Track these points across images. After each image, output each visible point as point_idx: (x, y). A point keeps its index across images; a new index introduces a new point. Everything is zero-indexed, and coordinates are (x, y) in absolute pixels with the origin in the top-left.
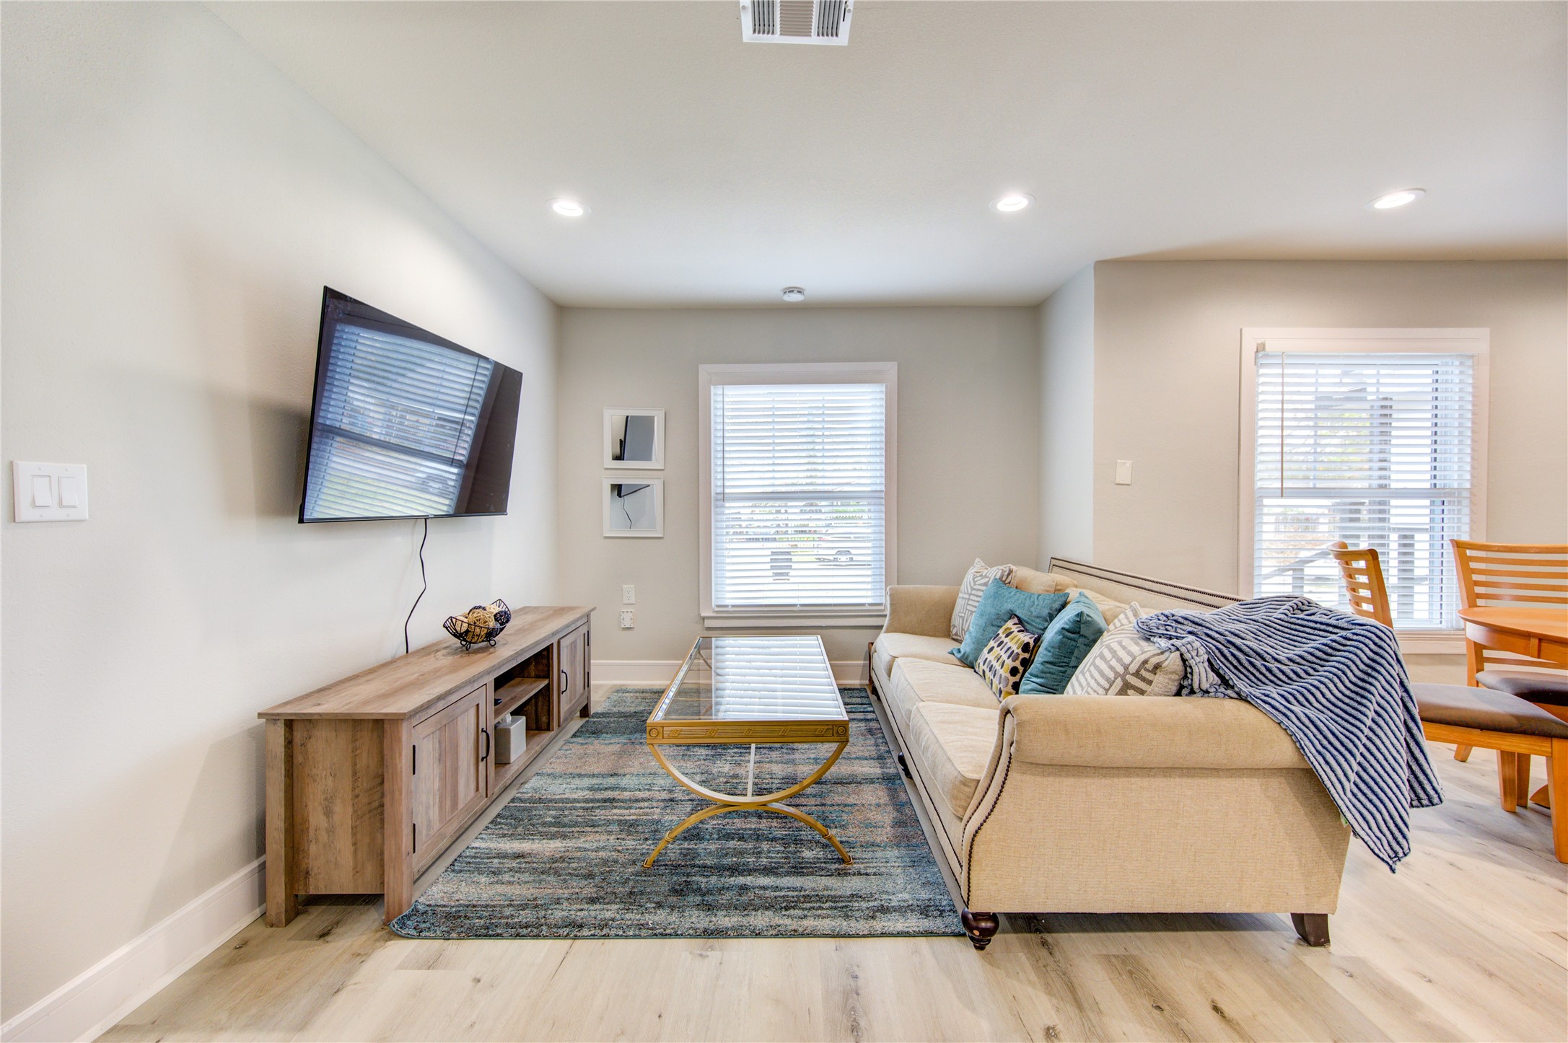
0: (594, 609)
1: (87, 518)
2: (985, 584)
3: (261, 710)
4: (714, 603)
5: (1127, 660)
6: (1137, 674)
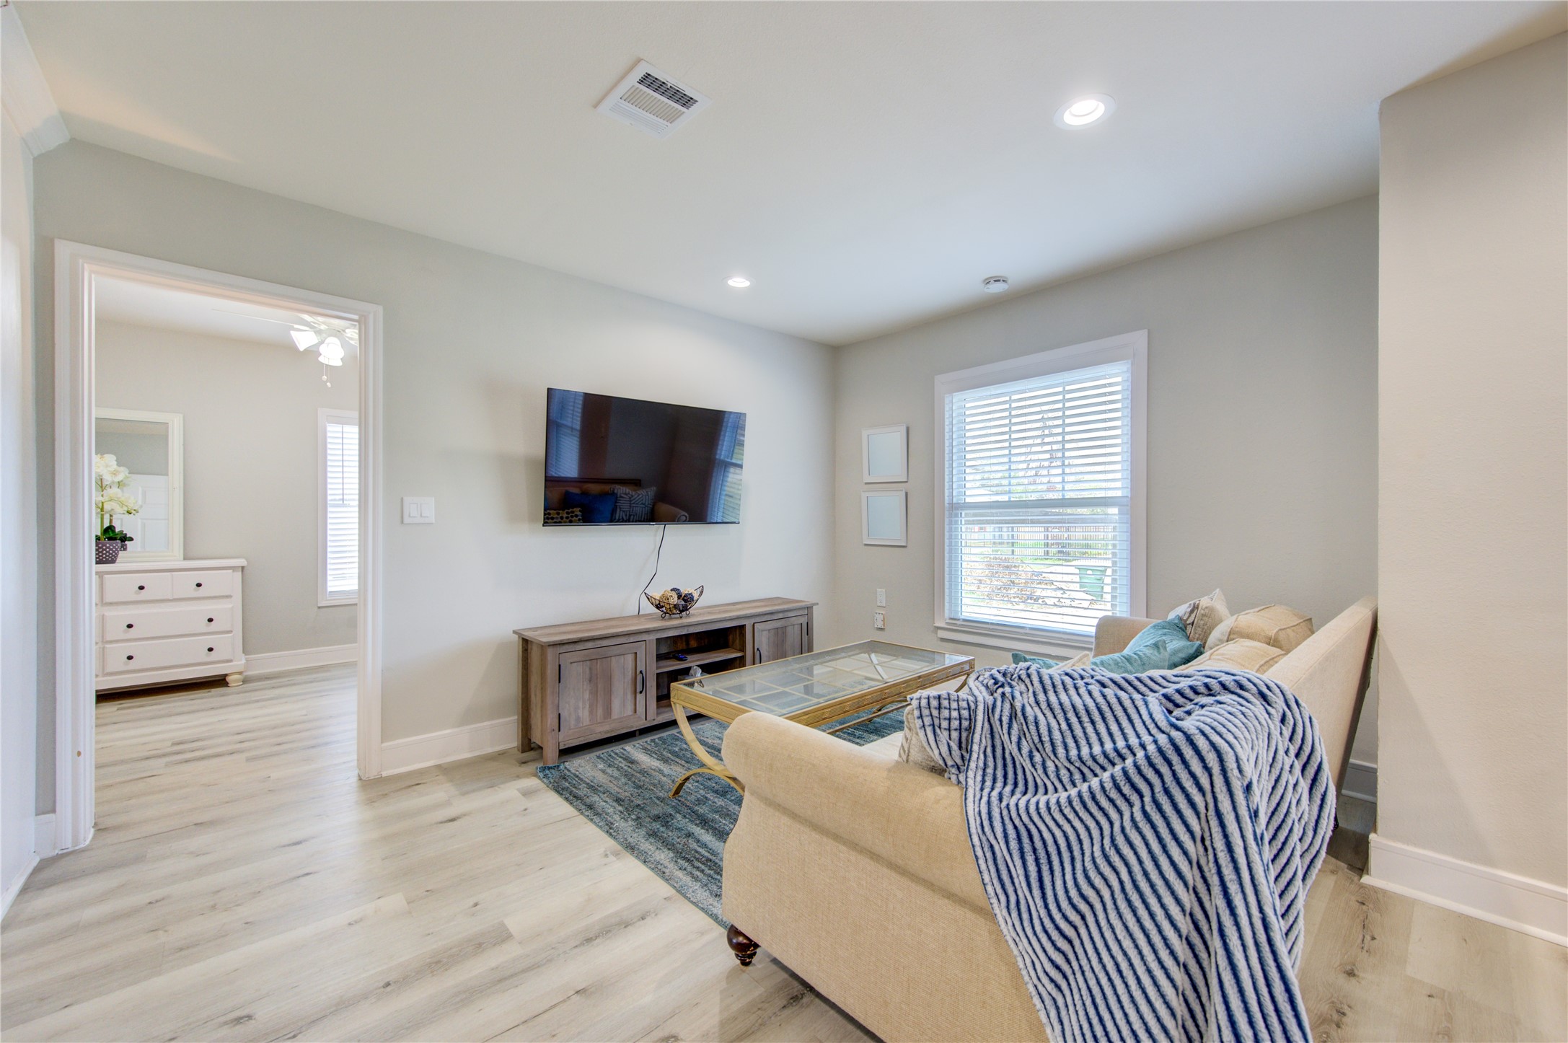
0: (817, 604)
1: (434, 522)
3: (515, 629)
4: (947, 614)
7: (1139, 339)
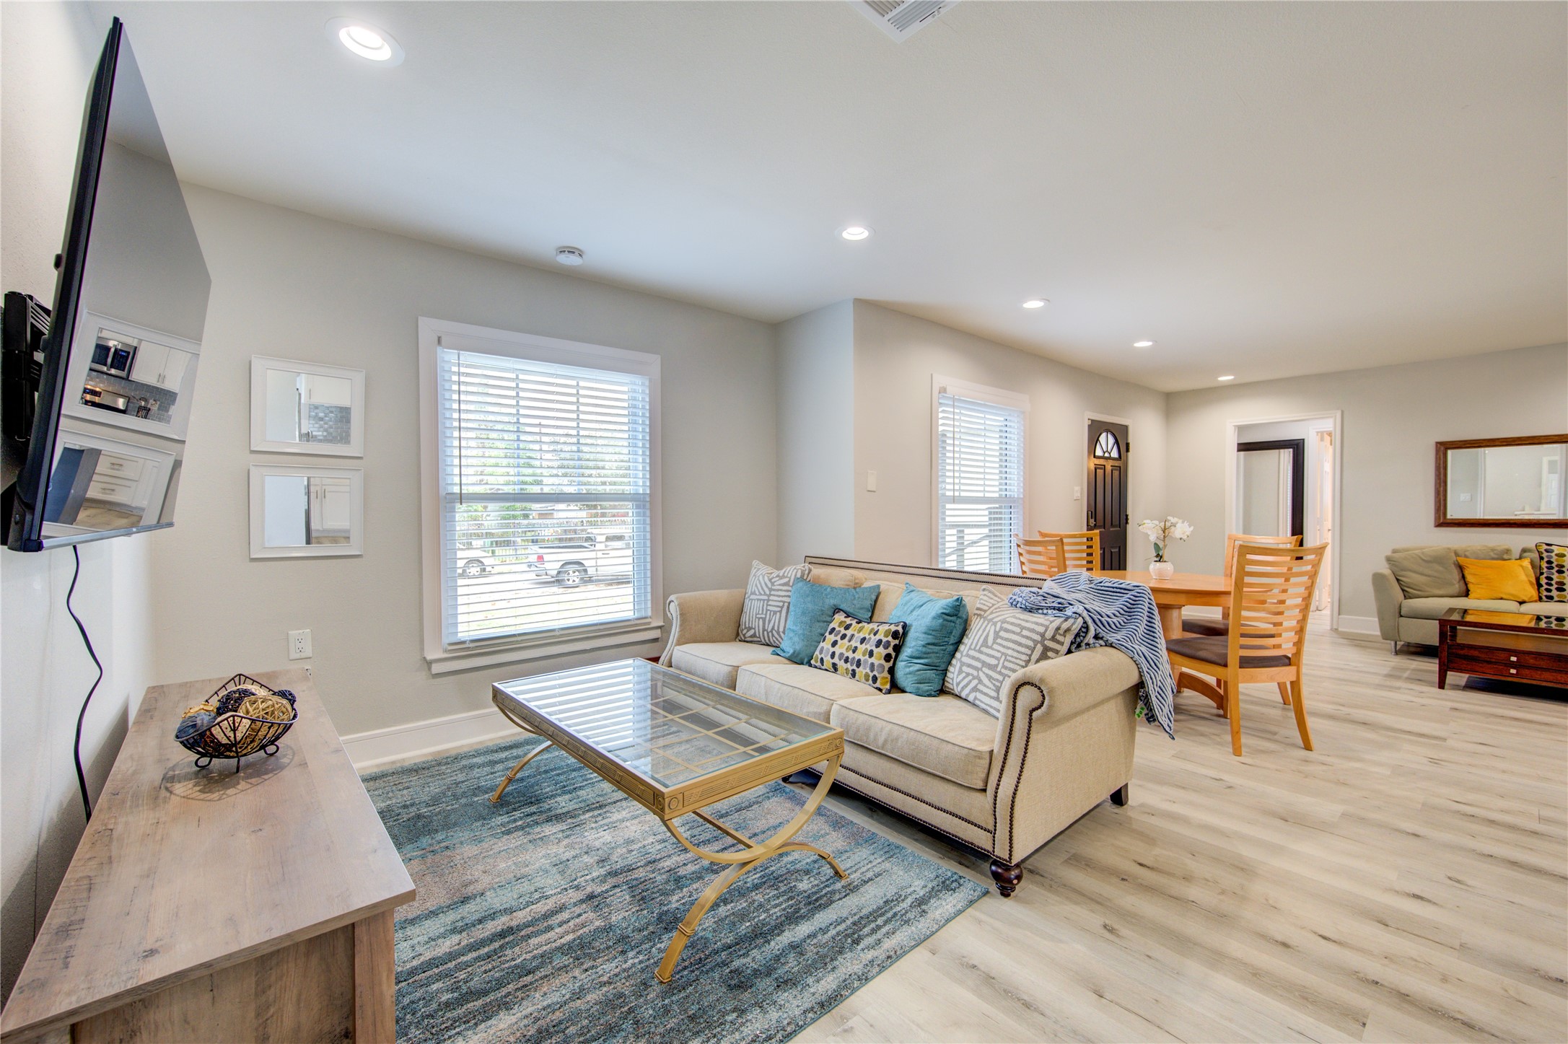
2: (786, 584)
4: (445, 639)
5: (1041, 629)
6: (1053, 639)
7: (654, 361)
